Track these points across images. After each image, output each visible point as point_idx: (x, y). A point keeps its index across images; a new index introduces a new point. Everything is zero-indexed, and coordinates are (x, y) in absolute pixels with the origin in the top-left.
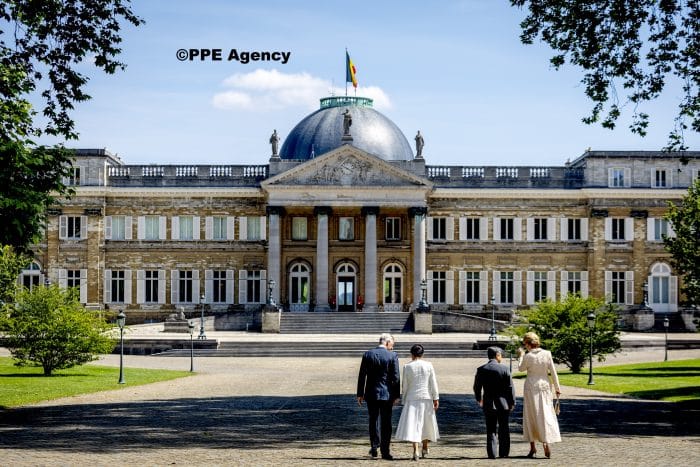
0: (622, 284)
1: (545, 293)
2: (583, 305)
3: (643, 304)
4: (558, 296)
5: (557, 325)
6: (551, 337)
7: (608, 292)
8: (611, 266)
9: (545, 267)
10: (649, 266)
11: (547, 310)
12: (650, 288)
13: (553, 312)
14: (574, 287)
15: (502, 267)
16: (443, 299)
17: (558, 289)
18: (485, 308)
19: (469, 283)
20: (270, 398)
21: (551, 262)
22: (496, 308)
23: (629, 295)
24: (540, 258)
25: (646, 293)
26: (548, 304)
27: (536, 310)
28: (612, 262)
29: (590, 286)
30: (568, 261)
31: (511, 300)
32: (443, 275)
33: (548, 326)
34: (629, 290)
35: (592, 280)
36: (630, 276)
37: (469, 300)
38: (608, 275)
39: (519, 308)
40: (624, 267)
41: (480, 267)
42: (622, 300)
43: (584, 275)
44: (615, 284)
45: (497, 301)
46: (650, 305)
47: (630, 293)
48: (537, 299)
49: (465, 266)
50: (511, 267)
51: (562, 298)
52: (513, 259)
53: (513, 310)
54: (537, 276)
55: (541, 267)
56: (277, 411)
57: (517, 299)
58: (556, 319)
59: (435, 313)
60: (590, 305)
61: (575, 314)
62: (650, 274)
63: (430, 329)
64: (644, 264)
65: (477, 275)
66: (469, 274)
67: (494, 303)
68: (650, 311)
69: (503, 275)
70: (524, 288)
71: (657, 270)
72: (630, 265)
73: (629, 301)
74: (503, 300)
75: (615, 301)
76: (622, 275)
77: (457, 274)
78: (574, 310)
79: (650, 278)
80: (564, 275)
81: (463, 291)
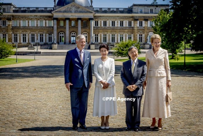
0: (142, 37)
1: (122, 39)
2: (132, 43)
3: (147, 42)
4: (126, 40)
5: (125, 48)
6: (124, 50)
7: (138, 39)
8: (139, 33)
9: (123, 33)
10: (148, 33)
11: (123, 44)
12: (148, 38)
13: (124, 44)
14: (130, 38)
15: (112, 33)
16: (97, 41)
17: (126, 38)
18: (108, 43)
19: (104, 37)
20: (53, 66)
21: (124, 32)
22: (110, 43)
23: (143, 40)
24: (121, 31)
25: (147, 40)
26: (123, 42)
27: (120, 44)
28: (139, 32)
29: (134, 38)
30: (128, 32)
31: (114, 41)
32: (97, 35)
33: (123, 48)
34: (143, 39)
35: (134, 37)
36: (143, 35)
37: (104, 41)
38: (138, 35)
39: (116, 43)
40: (142, 33)
41: (106, 33)
42: (142, 41)
43: (132, 35)
44: (140, 37)
45: (111, 42)
46: (148, 42)
47: (144, 39)
48: (121, 41)
49: (103, 33)
50: (114, 33)
51: (127, 41)
52: (115, 31)
53: (115, 44)
54: (121, 35)
55: (121, 33)
56: (55, 69)
57: (116, 41)
58: (125, 46)
59: (95, 45)
60: (134, 42)
61: (130, 45)
62: (148, 35)
63: (94, 49)
64: (147, 32)
65: (106, 35)
66: (104, 35)
67: (110, 42)
68: (148, 44)
69: (112, 35)
70: (117, 38)
71: (150, 34)
72: (144, 33)
73: (143, 42)
74: (112, 41)
75: (140, 41)
76: (142, 35)
77: (101, 35)
79: (148, 36)
80: (127, 35)
81: (102, 39)
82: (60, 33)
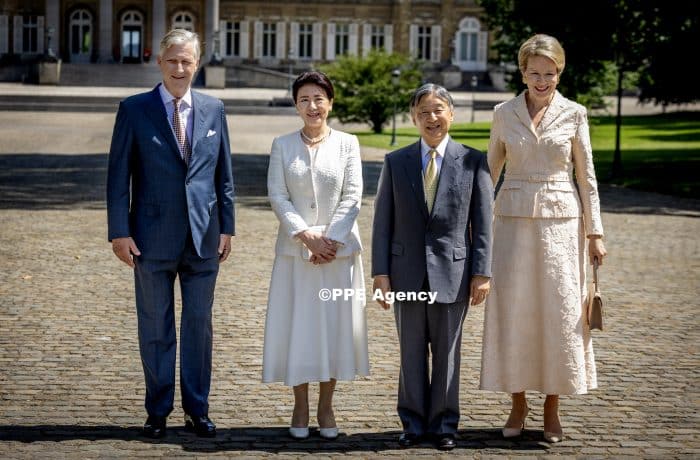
0: (428, 39)
1: (346, 47)
2: (387, 61)
3: (449, 62)
4: (360, 51)
5: (360, 82)
6: (352, 94)
7: (413, 47)
8: (417, 20)
9: (347, 19)
10: (458, 21)
11: (349, 65)
12: (457, 43)
13: (355, 68)
14: (378, 42)
15: (302, 19)
16: (237, 52)
17: (360, 43)
18: (282, 62)
19: (265, 36)
20: (51, 156)
21: (353, 15)
22: (293, 62)
23: (436, 53)
24: (342, 10)
25: (452, 50)
26: (350, 59)
27: (337, 66)
28: (419, 17)
29: (394, 41)
30: (369, 15)
31: (309, 54)
32: (237, 26)
33: (349, 83)
34: (436, 45)
35: (396, 36)
36: (437, 31)
37: (265, 53)
38: (414, 29)
39: (317, 61)
40: (431, 21)
41: (276, 18)
42: (428, 57)
43: (389, 29)
44: (421, 39)
45: (295, 55)
46: (457, 62)
47: (437, 49)
48: (338, 52)
49: (261, 17)
50: (311, 18)
51: (365, 54)
52: (311, 9)
53: (312, 65)
54: (338, 29)
55: (342, 19)
56: (58, 170)
57: (317, 54)
58: (358, 76)
59: (228, 68)
60: (395, 62)
61: (379, 70)
62: (457, 29)
63: (223, 84)
64: (452, 19)
65: (274, 27)
66: (266, 27)
67: (292, 57)
68: (457, 69)
69: (302, 28)
70: (324, 42)
71: (466, 25)
72: (438, 19)
73: (436, 58)
74: (301, 54)
75: (420, 56)
76: (429, 31)
77: (252, 26)
78: (376, 67)
79: (458, 34)
80: (367, 28)
81: (259, 44)
82: (73, 14)
